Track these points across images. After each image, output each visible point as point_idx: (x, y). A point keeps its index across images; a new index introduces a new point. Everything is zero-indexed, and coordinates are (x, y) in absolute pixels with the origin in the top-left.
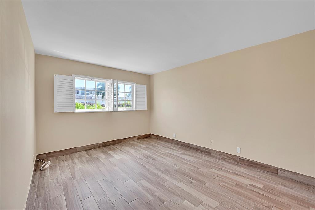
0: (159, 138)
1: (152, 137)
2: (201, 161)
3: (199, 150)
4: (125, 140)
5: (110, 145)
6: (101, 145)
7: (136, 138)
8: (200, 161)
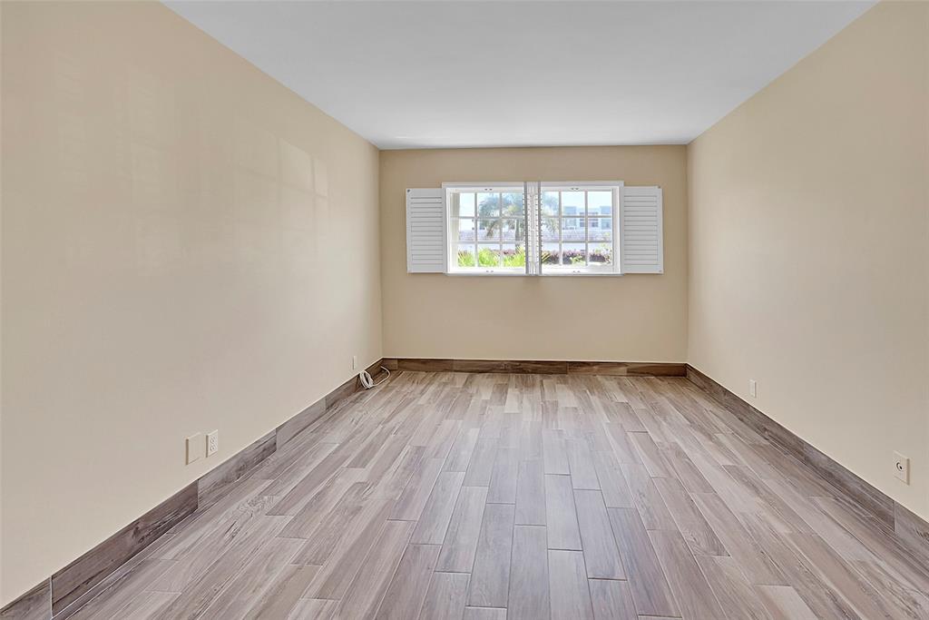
0: (708, 387)
1: (692, 377)
2: (783, 530)
3: (843, 485)
4: (584, 368)
5: (535, 371)
6: (509, 368)
7: (623, 369)
8: (771, 528)
